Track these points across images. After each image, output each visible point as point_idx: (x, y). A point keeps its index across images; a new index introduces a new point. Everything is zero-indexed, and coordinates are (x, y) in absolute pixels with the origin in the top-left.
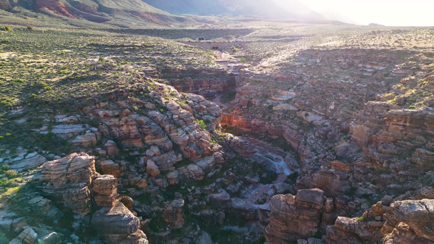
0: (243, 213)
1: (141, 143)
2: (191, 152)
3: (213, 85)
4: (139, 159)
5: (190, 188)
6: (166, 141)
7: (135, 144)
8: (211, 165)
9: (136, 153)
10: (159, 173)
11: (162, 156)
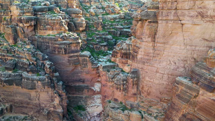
0: (128, 33)
1: (89, 5)
2: (109, 11)
3: (133, 7)
4: (88, 10)
5: (107, 22)
6: (99, 5)
7: (87, 5)
8: (118, 17)
9: (88, 8)
10: (95, 14)
11: (97, 9)
